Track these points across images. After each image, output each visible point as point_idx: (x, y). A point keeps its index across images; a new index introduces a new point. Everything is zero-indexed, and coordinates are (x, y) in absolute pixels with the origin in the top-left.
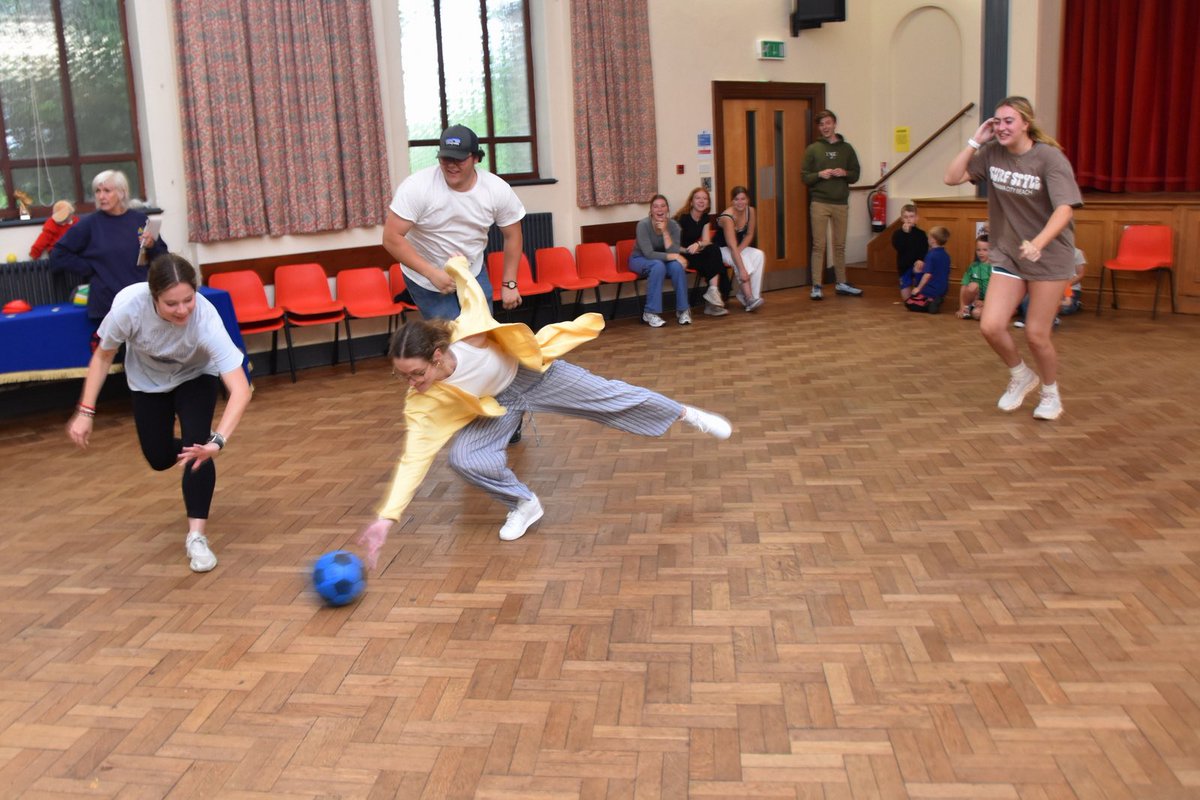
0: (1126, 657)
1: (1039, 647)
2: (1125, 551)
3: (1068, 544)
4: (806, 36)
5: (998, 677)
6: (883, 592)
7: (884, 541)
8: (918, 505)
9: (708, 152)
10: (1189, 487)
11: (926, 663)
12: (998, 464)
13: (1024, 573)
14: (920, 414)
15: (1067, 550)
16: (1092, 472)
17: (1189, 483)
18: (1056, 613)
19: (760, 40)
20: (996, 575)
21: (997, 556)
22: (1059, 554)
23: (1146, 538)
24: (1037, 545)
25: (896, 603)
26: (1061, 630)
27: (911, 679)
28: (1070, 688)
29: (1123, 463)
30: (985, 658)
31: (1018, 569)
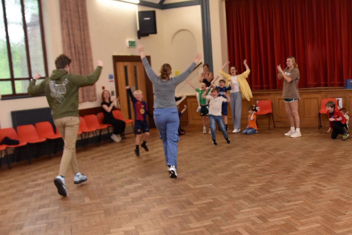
0: (311, 212)
1: (289, 214)
2: (297, 189)
3: (281, 190)
4: (143, 39)
5: (283, 222)
6: (240, 210)
7: (230, 198)
8: (233, 188)
9: (112, 81)
10: (303, 172)
11: (263, 223)
12: (250, 174)
13: (274, 199)
14: (217, 164)
15: (282, 192)
16: (276, 172)
17: (302, 171)
18: (288, 206)
19: (127, 41)
20: (267, 201)
21: (264, 196)
22: (281, 193)
23: (300, 186)
24: (273, 192)
25: (245, 212)
26: (291, 209)
27: (262, 227)
28: (302, 221)
29: (284, 169)
30: (277, 219)
31: (272, 198)
